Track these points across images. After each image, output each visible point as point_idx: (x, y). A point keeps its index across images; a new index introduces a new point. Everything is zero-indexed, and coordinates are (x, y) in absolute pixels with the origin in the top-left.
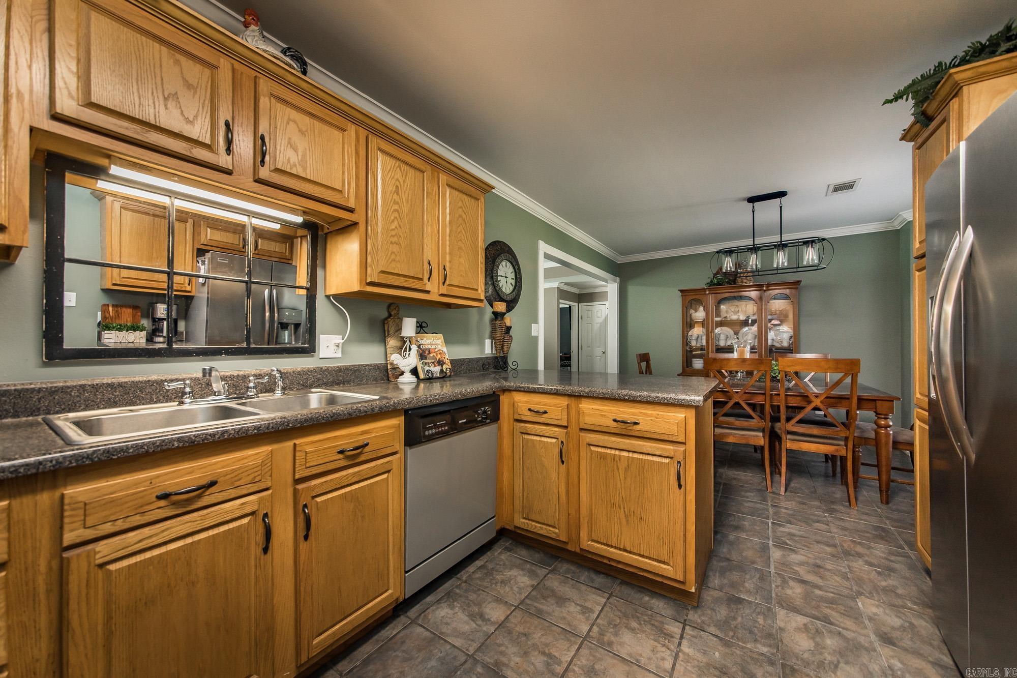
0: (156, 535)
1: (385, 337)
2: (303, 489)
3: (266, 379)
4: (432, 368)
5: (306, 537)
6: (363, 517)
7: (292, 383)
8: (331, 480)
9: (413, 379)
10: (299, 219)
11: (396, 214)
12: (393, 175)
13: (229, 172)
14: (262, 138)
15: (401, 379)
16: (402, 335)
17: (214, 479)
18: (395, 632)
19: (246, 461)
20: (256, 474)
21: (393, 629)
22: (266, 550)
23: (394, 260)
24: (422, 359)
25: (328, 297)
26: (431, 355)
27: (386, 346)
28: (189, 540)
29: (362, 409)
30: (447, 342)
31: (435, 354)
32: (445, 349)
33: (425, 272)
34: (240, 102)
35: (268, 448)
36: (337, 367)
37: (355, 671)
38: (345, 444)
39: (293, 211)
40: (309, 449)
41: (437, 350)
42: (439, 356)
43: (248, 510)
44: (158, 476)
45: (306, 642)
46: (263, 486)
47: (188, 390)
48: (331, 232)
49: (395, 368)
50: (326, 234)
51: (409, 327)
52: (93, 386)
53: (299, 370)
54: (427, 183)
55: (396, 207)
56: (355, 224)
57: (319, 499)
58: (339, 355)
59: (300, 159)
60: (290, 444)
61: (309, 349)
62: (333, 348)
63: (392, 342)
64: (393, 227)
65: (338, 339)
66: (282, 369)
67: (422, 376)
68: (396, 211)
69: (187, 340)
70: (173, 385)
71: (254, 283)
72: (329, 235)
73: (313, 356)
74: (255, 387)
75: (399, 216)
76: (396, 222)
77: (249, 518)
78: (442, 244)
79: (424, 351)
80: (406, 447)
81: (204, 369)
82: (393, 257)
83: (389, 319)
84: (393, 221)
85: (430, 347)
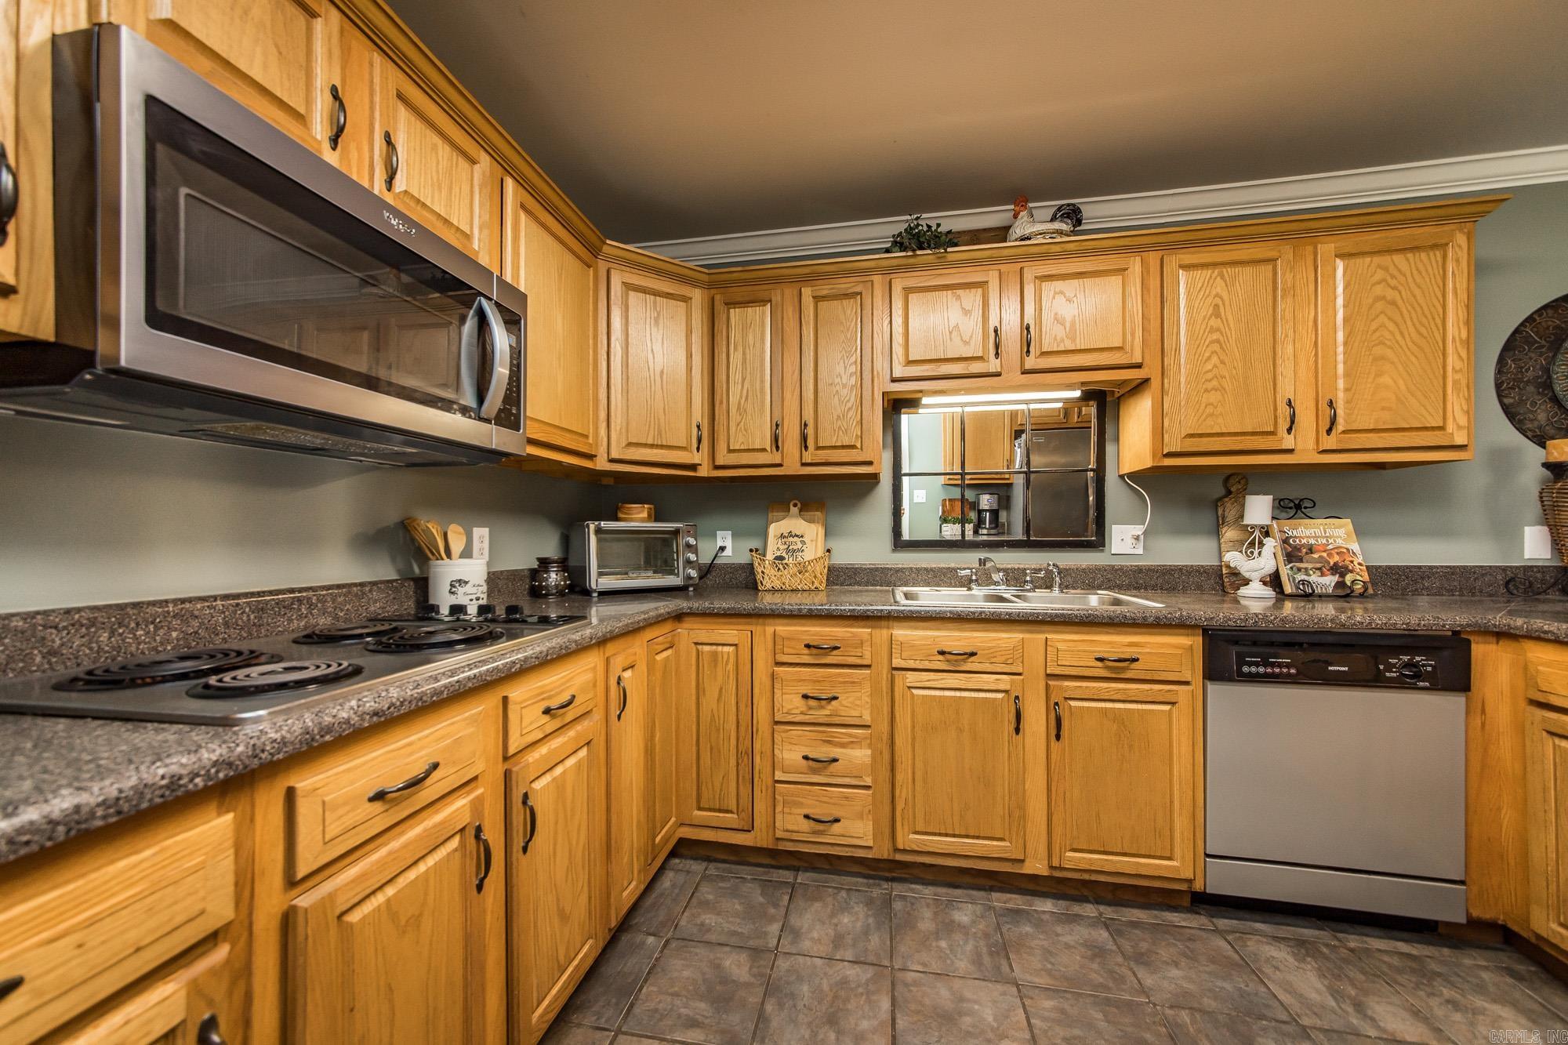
0: (937, 680)
1: (1218, 526)
2: (1054, 686)
3: (1042, 574)
4: (1314, 578)
5: (1058, 737)
6: (1131, 747)
7: (1075, 582)
8: (1087, 687)
9: (1269, 592)
10: (1077, 394)
11: (1216, 347)
12: (1207, 292)
13: (998, 375)
14: (1028, 328)
15: (1243, 591)
16: (1245, 523)
17: (975, 651)
18: (1184, 924)
19: (999, 642)
20: (1008, 656)
21: (1184, 920)
22: (1017, 730)
23: (1211, 415)
24: (1290, 562)
25: (1122, 477)
26: (1316, 556)
27: (1219, 540)
28: (958, 694)
29: (1128, 614)
30: (1360, 532)
31: (1325, 555)
32: (1355, 547)
33: (1280, 421)
34: (1007, 302)
35: (1021, 636)
36: (1136, 566)
37: (1117, 922)
38: (1105, 652)
39: (1070, 387)
40: (1060, 646)
41: (1330, 547)
42: (1336, 558)
43: (1002, 687)
44: (938, 637)
45: (1058, 845)
46: (1014, 669)
47: (974, 578)
48: (1123, 395)
49: (1235, 573)
50: (1119, 398)
51: (1258, 509)
52: (916, 568)
53: (1084, 567)
54: (1283, 274)
55: (1215, 336)
56: (1146, 382)
57: (1073, 703)
58: (1140, 551)
59: (1067, 329)
60: (1043, 636)
61: (1099, 542)
62: (1130, 541)
63: (1230, 534)
64: (1210, 367)
65: (1139, 530)
66: (1061, 564)
67: (1288, 589)
68: (1218, 341)
69: (1009, 533)
70: (963, 573)
71: (1033, 472)
72: (1122, 398)
73: (1102, 551)
74: (1031, 582)
75: (1221, 347)
76: (1215, 359)
77: (1003, 694)
78: (1322, 364)
79: (1298, 549)
80: (1206, 681)
81: (980, 559)
82: (1210, 410)
83: (1226, 499)
84: (1209, 358)
85: (1312, 541)
